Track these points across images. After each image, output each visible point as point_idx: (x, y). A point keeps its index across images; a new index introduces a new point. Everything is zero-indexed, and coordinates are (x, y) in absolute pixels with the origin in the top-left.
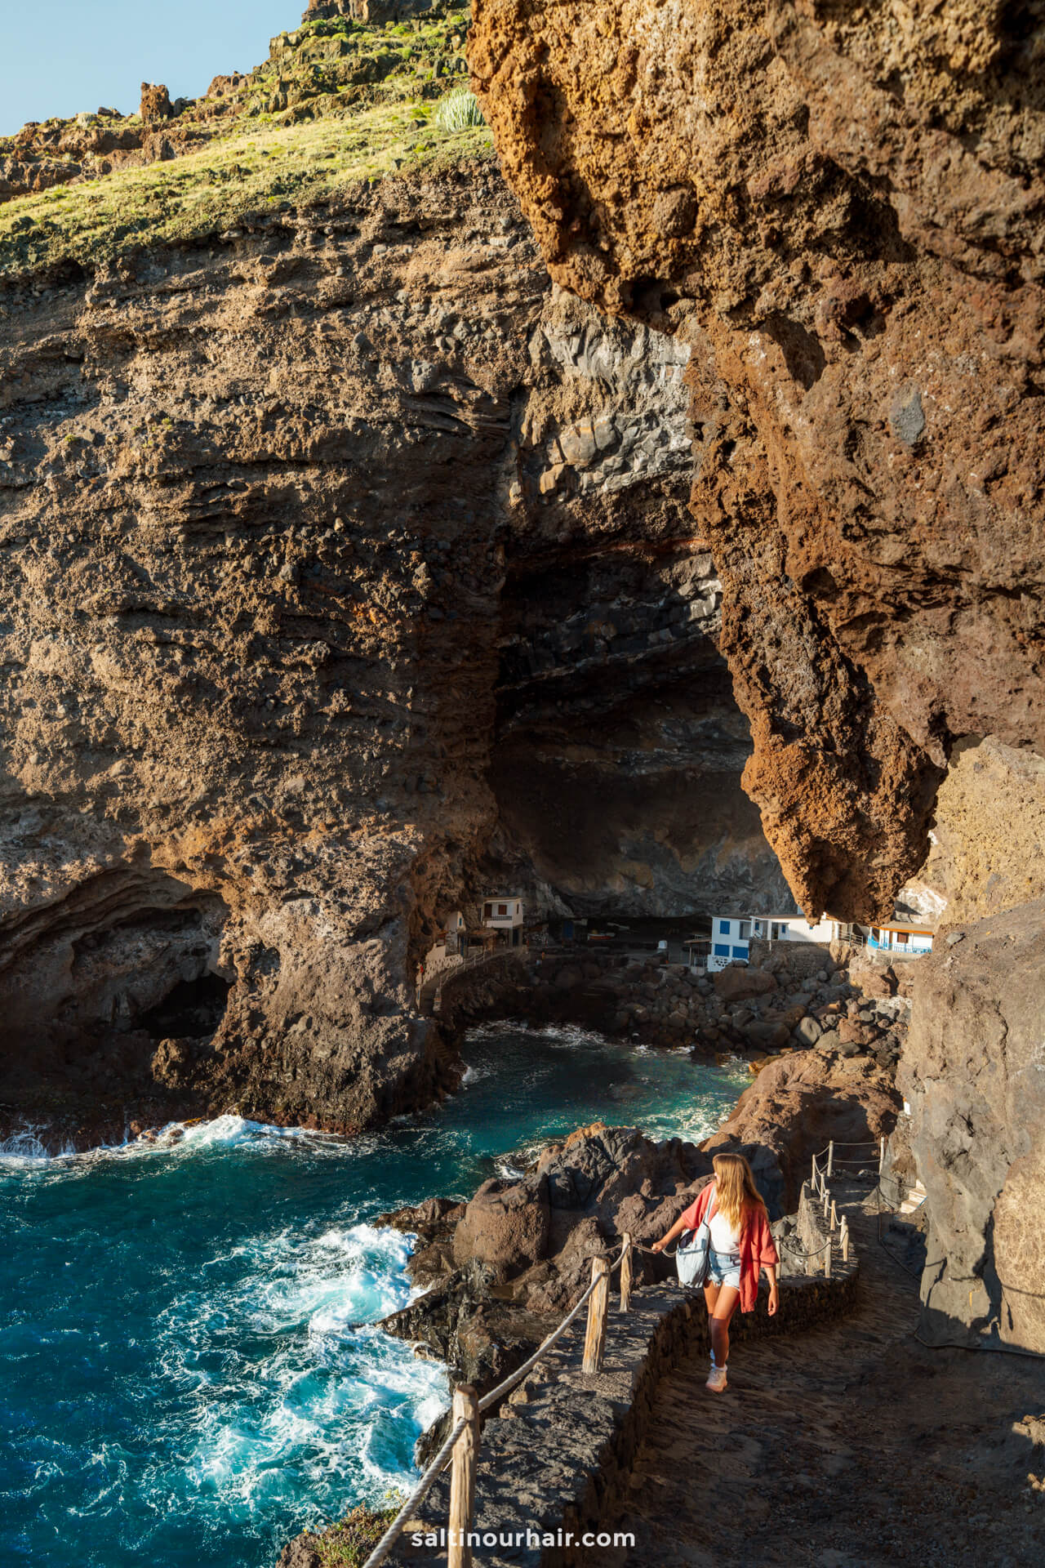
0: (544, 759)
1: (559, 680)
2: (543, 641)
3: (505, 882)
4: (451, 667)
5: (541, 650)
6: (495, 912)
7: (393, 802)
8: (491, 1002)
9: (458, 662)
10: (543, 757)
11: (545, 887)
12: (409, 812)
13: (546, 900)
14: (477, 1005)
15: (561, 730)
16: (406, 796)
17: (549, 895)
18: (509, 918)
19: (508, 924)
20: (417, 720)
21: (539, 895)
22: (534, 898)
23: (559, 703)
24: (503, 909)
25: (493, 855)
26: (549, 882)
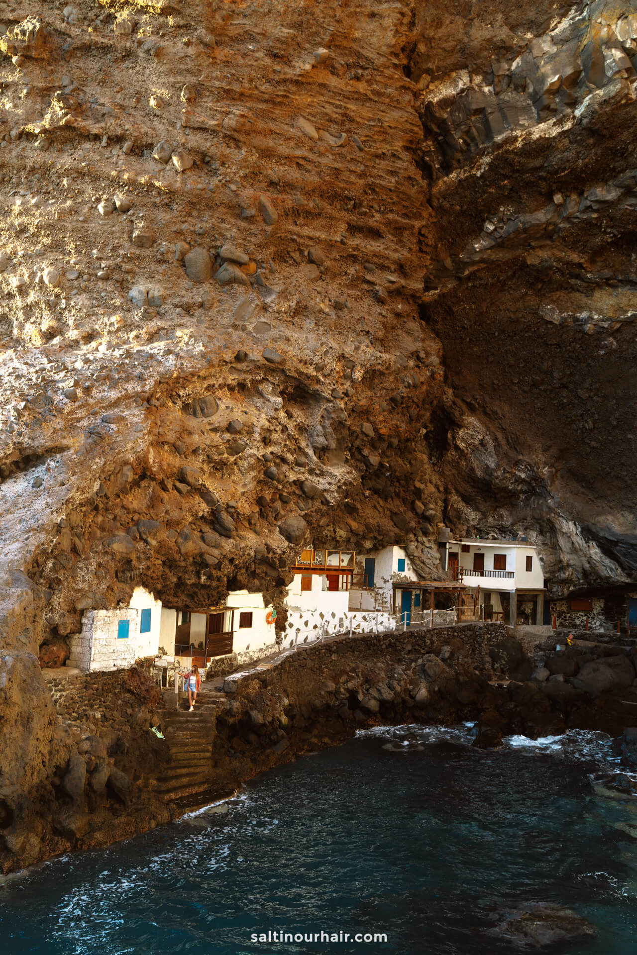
0: (556, 317)
1: (545, 146)
2: (510, 77)
3: (507, 521)
4: (290, 73)
5: (509, 96)
6: (489, 564)
7: (157, 290)
8: (423, 693)
9: (303, 65)
10: (554, 314)
11: (569, 526)
12: (188, 309)
13: (574, 550)
14: (388, 695)
15: (575, 257)
16: (185, 283)
17: (579, 540)
18: (511, 574)
19: (508, 585)
20: (195, 140)
21: (562, 541)
22: (555, 547)
23: (558, 198)
24: (500, 562)
25: (479, 473)
26: (577, 519)
